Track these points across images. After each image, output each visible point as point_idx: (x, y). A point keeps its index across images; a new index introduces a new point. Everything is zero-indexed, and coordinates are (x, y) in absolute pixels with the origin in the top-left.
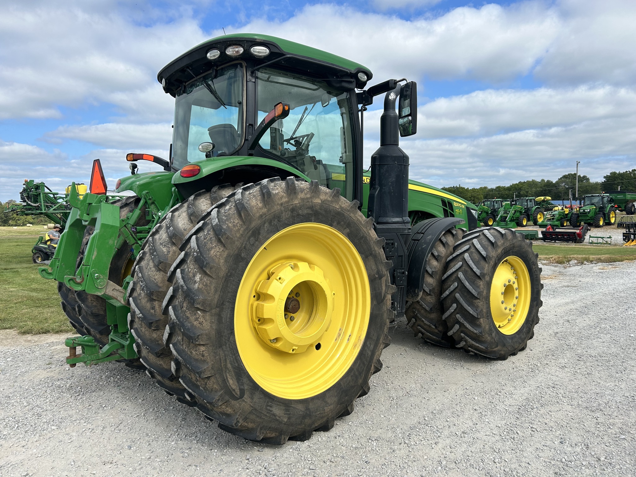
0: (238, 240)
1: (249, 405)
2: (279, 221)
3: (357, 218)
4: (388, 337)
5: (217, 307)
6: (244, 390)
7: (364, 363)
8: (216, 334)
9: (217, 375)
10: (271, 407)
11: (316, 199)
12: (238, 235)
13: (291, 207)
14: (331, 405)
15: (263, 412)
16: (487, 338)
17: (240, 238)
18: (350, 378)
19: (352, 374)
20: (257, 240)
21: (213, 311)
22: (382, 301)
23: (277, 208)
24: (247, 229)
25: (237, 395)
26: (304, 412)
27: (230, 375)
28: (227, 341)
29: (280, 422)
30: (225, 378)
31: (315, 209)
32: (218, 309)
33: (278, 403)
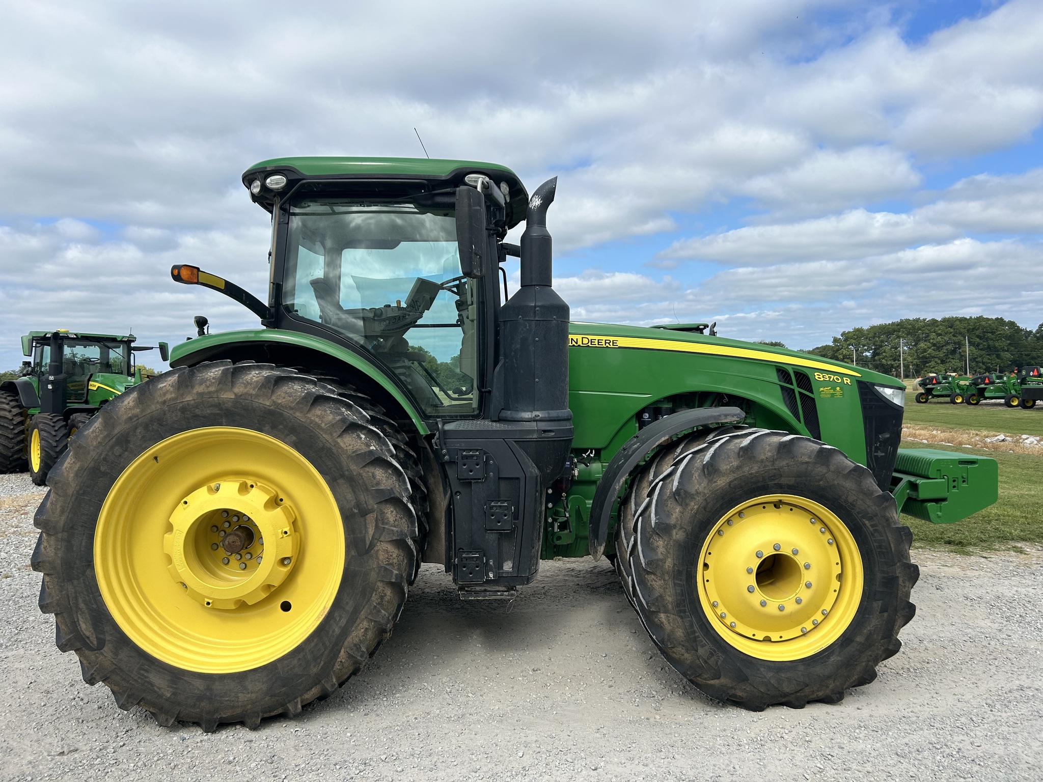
0: (94, 450)
1: (110, 662)
2: (160, 425)
3: (311, 420)
4: (379, 611)
5: (63, 531)
6: (105, 641)
7: (324, 644)
8: (62, 563)
9: (64, 614)
10: (147, 671)
11: (226, 393)
12: (95, 444)
13: (181, 405)
14: (252, 693)
15: (132, 676)
16: (683, 655)
17: (97, 447)
18: (295, 661)
19: (301, 656)
20: (126, 450)
21: (60, 535)
22: (368, 551)
23: (156, 407)
24: (108, 435)
25: (93, 644)
26: (201, 691)
27: (82, 618)
28: (80, 576)
29: (160, 696)
30: (76, 620)
31: (223, 406)
32: (65, 534)
33: (161, 670)
